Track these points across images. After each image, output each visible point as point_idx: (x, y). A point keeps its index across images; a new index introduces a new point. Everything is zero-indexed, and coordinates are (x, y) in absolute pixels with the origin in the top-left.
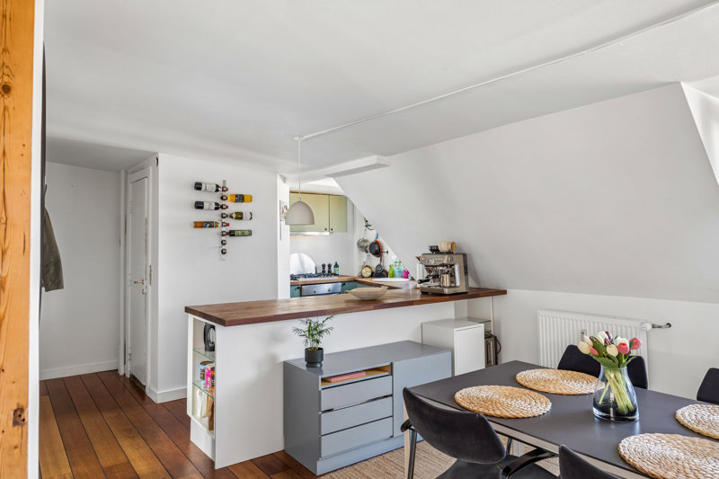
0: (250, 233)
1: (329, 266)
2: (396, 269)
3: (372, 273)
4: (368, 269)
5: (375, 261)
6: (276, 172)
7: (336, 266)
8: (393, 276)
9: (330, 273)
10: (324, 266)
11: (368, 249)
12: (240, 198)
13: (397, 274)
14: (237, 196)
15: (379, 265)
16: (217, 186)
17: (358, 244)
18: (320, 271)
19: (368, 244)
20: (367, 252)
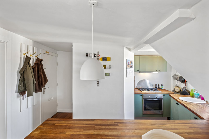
0: (109, 75)
1: (159, 85)
2: (195, 93)
3: (180, 90)
4: (178, 88)
5: (182, 85)
6: (123, 47)
7: (162, 85)
8: (193, 96)
9: (159, 88)
10: (156, 85)
11: (178, 79)
12: (105, 59)
13: (196, 96)
14: (103, 58)
15: (184, 88)
16: (95, 54)
17: (173, 76)
18: (154, 87)
19: (178, 77)
20: (178, 80)
